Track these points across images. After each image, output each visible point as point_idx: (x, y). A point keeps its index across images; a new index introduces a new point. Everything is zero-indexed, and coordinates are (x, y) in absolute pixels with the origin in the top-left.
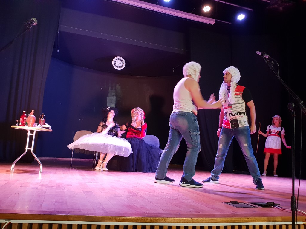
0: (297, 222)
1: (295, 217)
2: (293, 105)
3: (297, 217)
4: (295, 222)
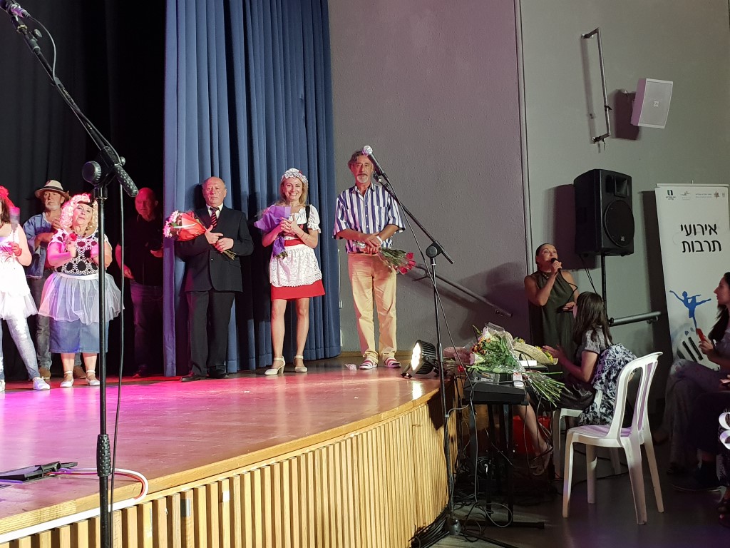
0: (114, 505)
1: (109, 492)
2: (98, 170)
3: (115, 490)
4: (109, 506)
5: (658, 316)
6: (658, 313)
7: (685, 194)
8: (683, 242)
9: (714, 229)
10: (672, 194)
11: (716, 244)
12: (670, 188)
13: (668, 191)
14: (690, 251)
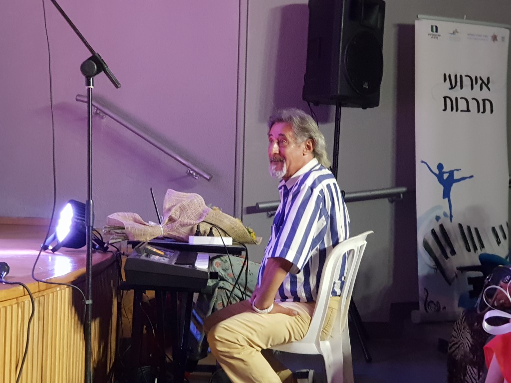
5: (404, 193)
6: (404, 189)
7: (454, 33)
8: (445, 98)
9: (486, 84)
10: (437, 31)
11: (488, 104)
12: (435, 23)
13: (432, 27)
14: (452, 109)
